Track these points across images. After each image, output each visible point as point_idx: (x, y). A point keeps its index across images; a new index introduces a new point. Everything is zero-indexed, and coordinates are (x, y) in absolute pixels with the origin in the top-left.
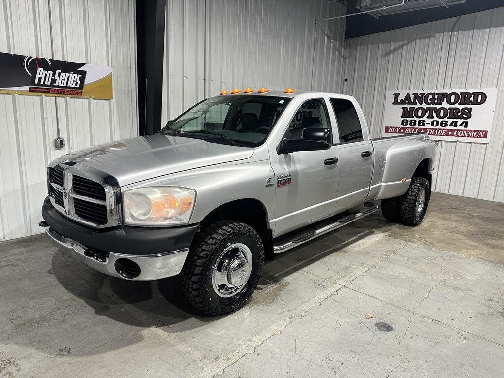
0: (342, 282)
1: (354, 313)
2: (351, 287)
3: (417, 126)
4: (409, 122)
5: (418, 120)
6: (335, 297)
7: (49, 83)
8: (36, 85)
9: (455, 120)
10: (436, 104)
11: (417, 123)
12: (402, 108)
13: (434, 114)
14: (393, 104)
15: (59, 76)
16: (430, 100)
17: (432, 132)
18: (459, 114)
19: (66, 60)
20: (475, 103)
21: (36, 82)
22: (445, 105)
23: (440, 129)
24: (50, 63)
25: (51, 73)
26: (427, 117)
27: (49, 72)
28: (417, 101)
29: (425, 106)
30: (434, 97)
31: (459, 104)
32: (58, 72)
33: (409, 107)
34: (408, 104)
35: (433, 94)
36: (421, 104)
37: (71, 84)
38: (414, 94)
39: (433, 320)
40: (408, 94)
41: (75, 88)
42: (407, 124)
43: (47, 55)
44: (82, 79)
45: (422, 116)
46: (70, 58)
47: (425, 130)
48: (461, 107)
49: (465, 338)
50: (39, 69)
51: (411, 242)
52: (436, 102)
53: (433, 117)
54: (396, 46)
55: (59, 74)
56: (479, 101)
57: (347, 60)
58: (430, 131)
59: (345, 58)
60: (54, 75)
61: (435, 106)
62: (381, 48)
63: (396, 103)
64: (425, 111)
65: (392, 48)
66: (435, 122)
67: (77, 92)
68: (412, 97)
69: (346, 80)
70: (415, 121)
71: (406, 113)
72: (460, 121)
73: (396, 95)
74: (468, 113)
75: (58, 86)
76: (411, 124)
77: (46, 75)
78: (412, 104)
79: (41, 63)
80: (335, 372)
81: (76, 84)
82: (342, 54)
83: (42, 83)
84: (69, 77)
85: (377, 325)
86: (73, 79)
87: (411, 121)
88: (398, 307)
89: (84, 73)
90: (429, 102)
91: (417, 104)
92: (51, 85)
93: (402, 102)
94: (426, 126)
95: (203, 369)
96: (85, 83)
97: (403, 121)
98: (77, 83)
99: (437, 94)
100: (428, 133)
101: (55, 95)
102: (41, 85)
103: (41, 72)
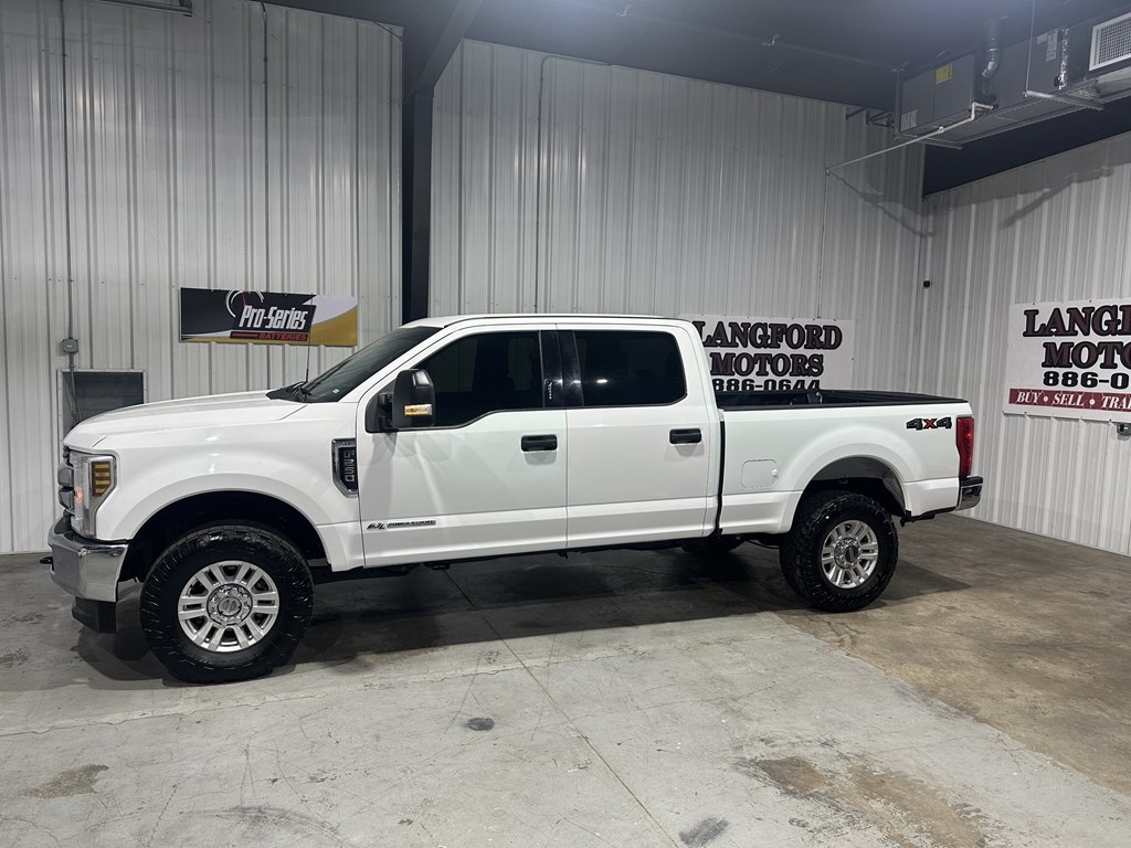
3: (1079, 388)
4: (1061, 378)
5: (1080, 372)
8: (241, 328)
10: (1121, 333)
11: (1079, 379)
12: (1045, 345)
13: (1117, 359)
14: (1025, 334)
15: (274, 315)
16: (1108, 323)
17: (1114, 402)
19: (286, 291)
24: (262, 297)
25: (263, 311)
26: (1102, 366)
27: (260, 310)
28: (1077, 328)
29: (1094, 339)
30: (1114, 315)
32: (273, 309)
33: (1058, 341)
34: (1057, 334)
35: (1113, 310)
36: (1086, 333)
37: (291, 325)
38: (1069, 311)
40: (1057, 311)
41: (297, 330)
42: (1056, 383)
43: (259, 287)
44: (309, 318)
45: (1091, 363)
47: (1098, 397)
50: (246, 307)
52: (1120, 327)
53: (1115, 366)
54: (1029, 202)
55: (275, 312)
57: (930, 240)
58: (1109, 401)
59: (923, 236)
60: (266, 314)
61: (1117, 338)
62: (996, 208)
63: (1029, 333)
64: (1095, 350)
66: (1120, 378)
67: (301, 336)
68: (1066, 318)
69: (927, 284)
70: (1075, 375)
71: (1053, 354)
73: (1031, 315)
75: (272, 329)
76: (1065, 383)
77: (255, 314)
79: (251, 298)
81: (299, 326)
82: (918, 229)
83: (249, 326)
84: (288, 316)
86: (295, 318)
89: (312, 309)
90: (1105, 328)
92: (262, 328)
94: (1101, 388)
96: (313, 323)
97: (1047, 374)
98: (300, 323)
99: (1122, 308)
100: (1104, 406)
101: (267, 341)
102: (248, 329)
103: (249, 311)
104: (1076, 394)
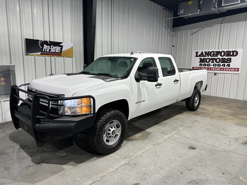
0: (174, 132)
1: (179, 143)
2: (178, 134)
3: (207, 66)
4: (203, 65)
5: (207, 64)
6: (171, 138)
7: (48, 51)
8: (43, 52)
9: (224, 63)
10: (215, 56)
11: (207, 65)
12: (200, 58)
13: (214, 61)
14: (195, 56)
15: (52, 48)
16: (212, 54)
17: (214, 69)
18: (226, 61)
19: (55, 41)
20: (233, 55)
21: (43, 51)
22: (219, 57)
23: (217, 68)
24: (49, 43)
25: (49, 47)
26: (211, 62)
27: (48, 46)
28: (206, 55)
29: (210, 57)
31: (226, 56)
32: (52, 46)
34: (202, 56)
35: (214, 52)
36: (208, 56)
37: (57, 51)
38: (205, 52)
39: (212, 146)
40: (202, 52)
41: (58, 53)
42: (202, 66)
43: (47, 39)
44: (61, 49)
45: (209, 62)
46: (56, 41)
47: (211, 68)
48: (226, 58)
49: (225, 152)
50: (45, 45)
51: (204, 117)
53: (214, 62)
54: (196, 31)
55: (52, 47)
56: (235, 55)
57: (174, 37)
60: (50, 48)
61: (214, 57)
63: (197, 56)
64: (210, 60)
65: (194, 31)
66: (215, 65)
67: (59, 54)
68: (204, 53)
69: (173, 46)
70: (206, 64)
71: (201, 60)
72: (226, 64)
73: (197, 53)
74: (230, 60)
75: (52, 52)
76: (204, 66)
77: (47, 47)
78: (204, 56)
79: (45, 43)
80: (173, 163)
81: (59, 51)
82: (171, 35)
83: (46, 51)
84: (56, 48)
85: (189, 147)
86: (58, 49)
87: (204, 64)
88: (198, 141)
89: (62, 46)
90: (212, 55)
91: (206, 56)
92: (49, 52)
93: (200, 56)
95: (121, 161)
96: (62, 51)
97: (200, 64)
98: (59, 50)
99: (215, 52)
100: (212, 70)
101: (51, 56)
102: (45, 52)
103: (45, 47)
104: (206, 68)
